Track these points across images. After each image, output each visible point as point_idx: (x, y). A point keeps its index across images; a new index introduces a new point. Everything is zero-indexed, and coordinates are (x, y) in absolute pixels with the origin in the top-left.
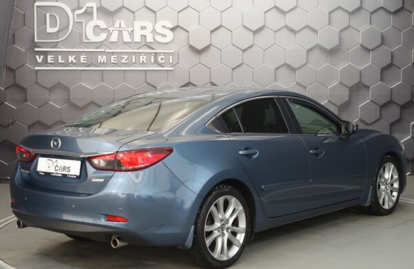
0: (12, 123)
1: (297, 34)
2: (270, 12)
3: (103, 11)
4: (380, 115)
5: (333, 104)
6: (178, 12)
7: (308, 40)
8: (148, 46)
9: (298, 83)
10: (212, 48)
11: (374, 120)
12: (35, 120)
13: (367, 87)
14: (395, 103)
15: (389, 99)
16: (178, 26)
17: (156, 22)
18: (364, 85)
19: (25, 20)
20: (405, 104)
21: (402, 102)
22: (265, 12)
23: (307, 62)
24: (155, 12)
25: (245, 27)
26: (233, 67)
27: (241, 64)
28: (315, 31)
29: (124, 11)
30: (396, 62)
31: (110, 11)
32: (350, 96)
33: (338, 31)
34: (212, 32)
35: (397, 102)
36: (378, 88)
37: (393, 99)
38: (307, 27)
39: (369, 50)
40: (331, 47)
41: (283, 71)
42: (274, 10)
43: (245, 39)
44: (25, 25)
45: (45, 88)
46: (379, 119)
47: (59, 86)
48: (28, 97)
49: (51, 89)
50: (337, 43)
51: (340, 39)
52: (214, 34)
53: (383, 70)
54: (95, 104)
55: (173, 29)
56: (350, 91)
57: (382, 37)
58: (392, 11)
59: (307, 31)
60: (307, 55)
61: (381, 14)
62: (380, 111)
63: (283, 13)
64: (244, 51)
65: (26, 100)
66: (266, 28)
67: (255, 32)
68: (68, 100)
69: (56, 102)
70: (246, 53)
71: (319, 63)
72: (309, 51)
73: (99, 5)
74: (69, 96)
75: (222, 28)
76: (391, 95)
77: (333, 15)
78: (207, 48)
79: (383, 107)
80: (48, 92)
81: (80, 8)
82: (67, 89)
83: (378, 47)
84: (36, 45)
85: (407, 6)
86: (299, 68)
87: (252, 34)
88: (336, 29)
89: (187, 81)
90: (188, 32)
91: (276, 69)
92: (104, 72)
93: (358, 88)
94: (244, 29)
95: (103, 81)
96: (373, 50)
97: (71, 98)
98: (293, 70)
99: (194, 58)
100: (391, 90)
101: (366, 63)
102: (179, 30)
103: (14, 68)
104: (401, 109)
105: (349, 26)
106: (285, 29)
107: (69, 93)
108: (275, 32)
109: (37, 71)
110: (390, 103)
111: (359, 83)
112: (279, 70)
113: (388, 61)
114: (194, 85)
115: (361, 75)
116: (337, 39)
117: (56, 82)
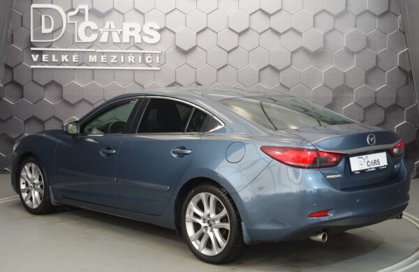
0: (10, 118)
1: (282, 37)
2: (255, 14)
3: (93, 12)
4: (364, 117)
6: (166, 14)
7: (292, 42)
8: (136, 46)
9: (281, 84)
10: (198, 49)
12: (31, 116)
13: (352, 90)
14: (380, 106)
15: (373, 102)
16: (165, 28)
18: (347, 87)
19: (23, 22)
20: (390, 107)
21: (387, 104)
22: (250, 15)
23: (291, 64)
24: (143, 14)
25: (230, 29)
26: (218, 68)
27: (226, 65)
28: (300, 34)
29: (115, 14)
30: (382, 66)
31: (100, 13)
32: (334, 98)
33: (322, 34)
34: (198, 33)
35: (381, 104)
36: (360, 92)
37: (378, 102)
38: (292, 29)
39: (353, 53)
40: (315, 50)
41: (268, 72)
42: (259, 12)
43: (230, 41)
44: (22, 26)
45: (40, 85)
46: (364, 121)
47: (53, 83)
48: (25, 94)
49: (45, 87)
50: (322, 46)
51: (325, 42)
52: (199, 35)
53: (369, 73)
54: (86, 101)
55: (160, 31)
56: (334, 93)
57: (367, 39)
58: (378, 14)
59: (291, 33)
60: (291, 58)
61: (367, 17)
62: (364, 113)
63: (269, 15)
64: (228, 52)
65: (22, 97)
66: (251, 31)
67: (240, 34)
68: (61, 97)
69: (49, 99)
70: (230, 54)
71: (303, 66)
72: (293, 53)
73: (91, 7)
74: (62, 93)
75: (208, 30)
76: (376, 98)
77: (317, 18)
78: (194, 48)
79: (367, 109)
80: (42, 89)
81: (73, 10)
82: (59, 86)
83: (363, 49)
84: (32, 45)
85: (393, 10)
86: (282, 70)
87: (237, 36)
88: (320, 31)
89: (174, 81)
90: (175, 33)
91: (260, 70)
92: (95, 71)
93: (341, 92)
94: (230, 31)
95: (93, 80)
96: (358, 52)
97: (64, 95)
98: (277, 71)
99: (180, 59)
100: (376, 93)
101: (351, 66)
102: (166, 33)
103: (12, 66)
104: (385, 112)
105: (334, 29)
106: (269, 31)
107: (62, 91)
108: (260, 34)
109: (33, 69)
110: (374, 105)
111: (342, 85)
112: (263, 71)
113: (373, 63)
114: (181, 85)
115: (345, 77)
116: (322, 41)
117: (51, 79)
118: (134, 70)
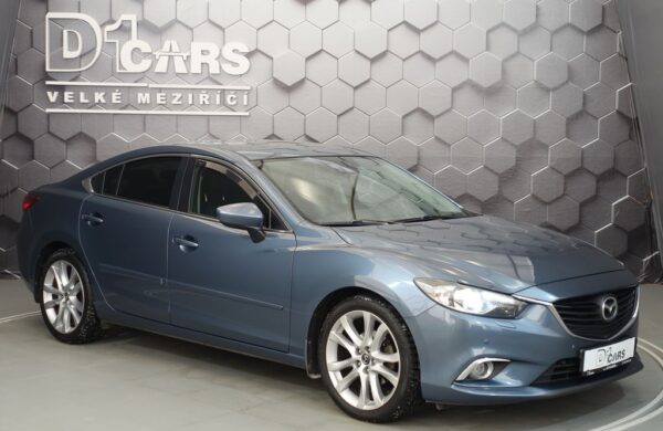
0: (12, 191)
1: (438, 65)
2: (396, 29)
3: (144, 25)
4: (565, 190)
5: (491, 171)
6: (258, 29)
7: (454, 73)
8: (212, 79)
9: (436, 138)
10: (308, 83)
11: (555, 197)
13: (545, 147)
14: (589, 172)
15: (578, 166)
16: (257, 50)
17: (224, 43)
18: (538, 142)
19: (33, 40)
20: (603, 174)
21: (599, 171)
22: (389, 30)
23: (452, 107)
24: (223, 29)
25: (358, 52)
26: (339, 113)
27: (351, 109)
28: (465, 60)
29: (178, 27)
30: (591, 109)
31: (156, 27)
32: (518, 160)
33: (500, 60)
34: (308, 59)
35: (591, 170)
36: (559, 149)
37: (586, 166)
38: (453, 53)
39: (547, 90)
40: (489, 85)
41: (416, 119)
42: (403, 27)
43: (358, 70)
44: (32, 46)
45: (61, 140)
46: (564, 195)
47: (81, 137)
48: (36, 154)
49: (68, 142)
50: (499, 78)
51: (504, 72)
52: (310, 62)
53: (573, 120)
55: (249, 55)
56: (518, 151)
57: (570, 69)
58: (586, 30)
59: (452, 59)
60: (452, 97)
61: (569, 34)
62: (565, 184)
63: (417, 31)
64: (356, 88)
65: (33, 157)
66: (389, 55)
67: (373, 60)
68: (94, 159)
69: (75, 161)
70: (359, 92)
71: (470, 110)
72: (454, 90)
73: (140, 19)
74: (95, 152)
75: (323, 54)
76: (582, 159)
77: (492, 35)
78: (301, 82)
79: (569, 177)
80: (64, 146)
81: (112, 22)
82: (91, 141)
83: (563, 84)
84: (47, 76)
85: (609, 22)
86: (438, 116)
87: (368, 63)
88: (497, 57)
89: (270, 133)
90: (272, 58)
91: (404, 117)
92: (147, 118)
93: (529, 149)
94: (358, 56)
95: (145, 131)
96: (555, 89)
97: (98, 155)
98: (430, 118)
99: (280, 99)
100: (583, 151)
101: (544, 111)
102: (258, 58)
103: (16, 109)
104: (598, 181)
105: (518, 53)
106: (419, 56)
107: (95, 148)
108: (404, 60)
109: (49, 114)
110: (580, 171)
111: (531, 140)
112: (409, 118)
113: (578, 106)
114: (279, 138)
115: (535, 127)
116: (499, 72)
117: (77, 131)
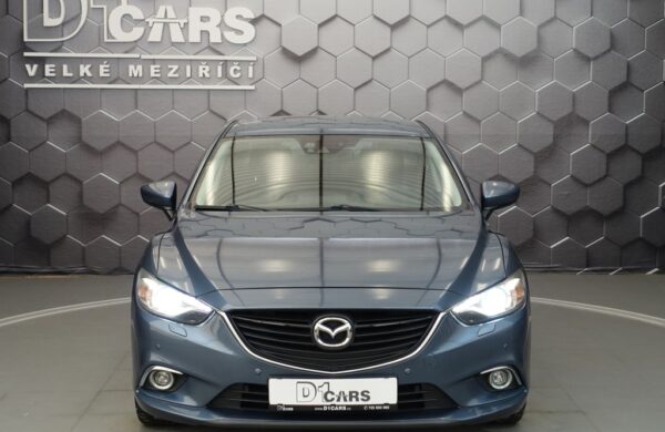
1: (466, 31)
4: (608, 170)
5: (527, 150)
7: (481, 41)
8: (213, 49)
9: (465, 113)
10: (321, 54)
11: (597, 178)
12: (24, 173)
13: (586, 123)
14: (634, 150)
15: (623, 143)
16: (263, 16)
17: (226, 9)
18: (578, 117)
19: (9, 6)
20: (650, 152)
21: (644, 149)
23: (482, 79)
25: (376, 18)
26: (356, 86)
27: (370, 81)
28: (497, 26)
30: (636, 80)
32: (556, 137)
33: (536, 26)
34: (320, 26)
35: (635, 146)
36: (601, 125)
37: (630, 144)
38: (483, 18)
39: (588, 59)
40: (523, 53)
41: (441, 93)
43: (378, 39)
44: (7, 13)
45: (41, 118)
46: (605, 176)
47: (64, 115)
48: (13, 134)
49: (50, 121)
50: (534, 46)
51: (540, 40)
52: (324, 29)
53: (615, 93)
54: (123, 145)
55: (254, 22)
56: (555, 127)
57: (612, 36)
59: (482, 26)
60: (482, 66)
62: (608, 164)
64: (374, 58)
65: (9, 139)
66: (412, 22)
67: (394, 27)
68: (79, 140)
69: (58, 143)
70: (377, 62)
71: (503, 82)
72: (485, 59)
74: (80, 133)
75: (338, 19)
76: (627, 135)
78: (314, 52)
79: (611, 156)
80: (45, 125)
82: (76, 120)
83: (605, 53)
84: (26, 47)
86: (467, 89)
87: (388, 30)
88: (532, 23)
89: (278, 109)
90: (280, 25)
91: (430, 90)
92: (139, 92)
93: (568, 125)
94: (376, 21)
95: (136, 108)
96: (596, 58)
97: (84, 134)
98: (458, 90)
99: (290, 70)
100: (627, 127)
101: (584, 82)
102: (265, 23)
104: (643, 160)
105: (554, 18)
106: (444, 21)
107: (80, 128)
108: (428, 26)
109: (28, 89)
110: (623, 149)
111: (570, 115)
112: (435, 91)
113: (621, 78)
114: (288, 114)
115: (574, 100)
116: (535, 40)
117: (59, 109)
118: (209, 90)
